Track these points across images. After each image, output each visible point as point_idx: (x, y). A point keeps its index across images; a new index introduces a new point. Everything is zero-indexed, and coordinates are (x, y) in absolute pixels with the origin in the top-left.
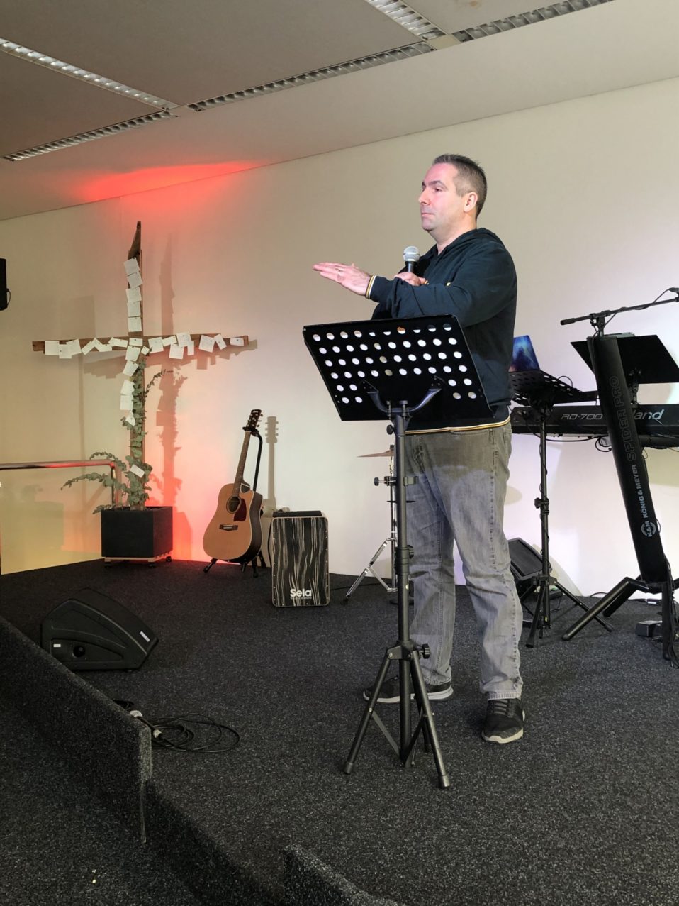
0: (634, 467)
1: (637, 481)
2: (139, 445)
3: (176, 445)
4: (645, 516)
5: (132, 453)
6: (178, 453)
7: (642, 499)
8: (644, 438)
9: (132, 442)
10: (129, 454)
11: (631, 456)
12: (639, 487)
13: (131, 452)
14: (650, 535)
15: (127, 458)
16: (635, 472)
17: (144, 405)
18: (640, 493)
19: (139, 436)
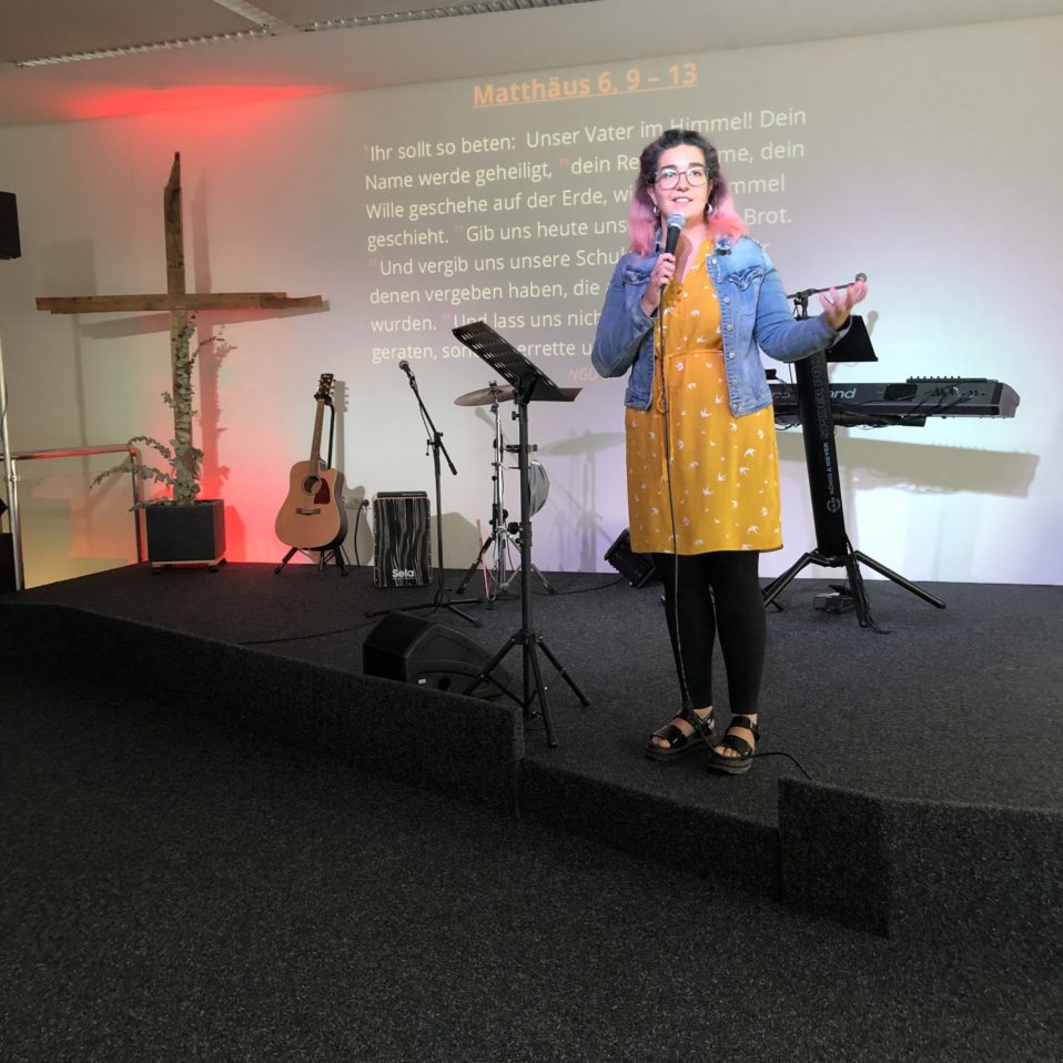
0: (826, 445)
1: (828, 459)
2: (186, 426)
3: (219, 425)
4: (832, 493)
5: (177, 436)
6: (222, 435)
7: (830, 476)
8: (837, 416)
9: (176, 424)
10: (174, 438)
11: (824, 434)
12: (828, 464)
13: (176, 434)
14: (834, 511)
15: (172, 443)
16: (826, 450)
17: (189, 377)
18: (829, 470)
19: (185, 416)
